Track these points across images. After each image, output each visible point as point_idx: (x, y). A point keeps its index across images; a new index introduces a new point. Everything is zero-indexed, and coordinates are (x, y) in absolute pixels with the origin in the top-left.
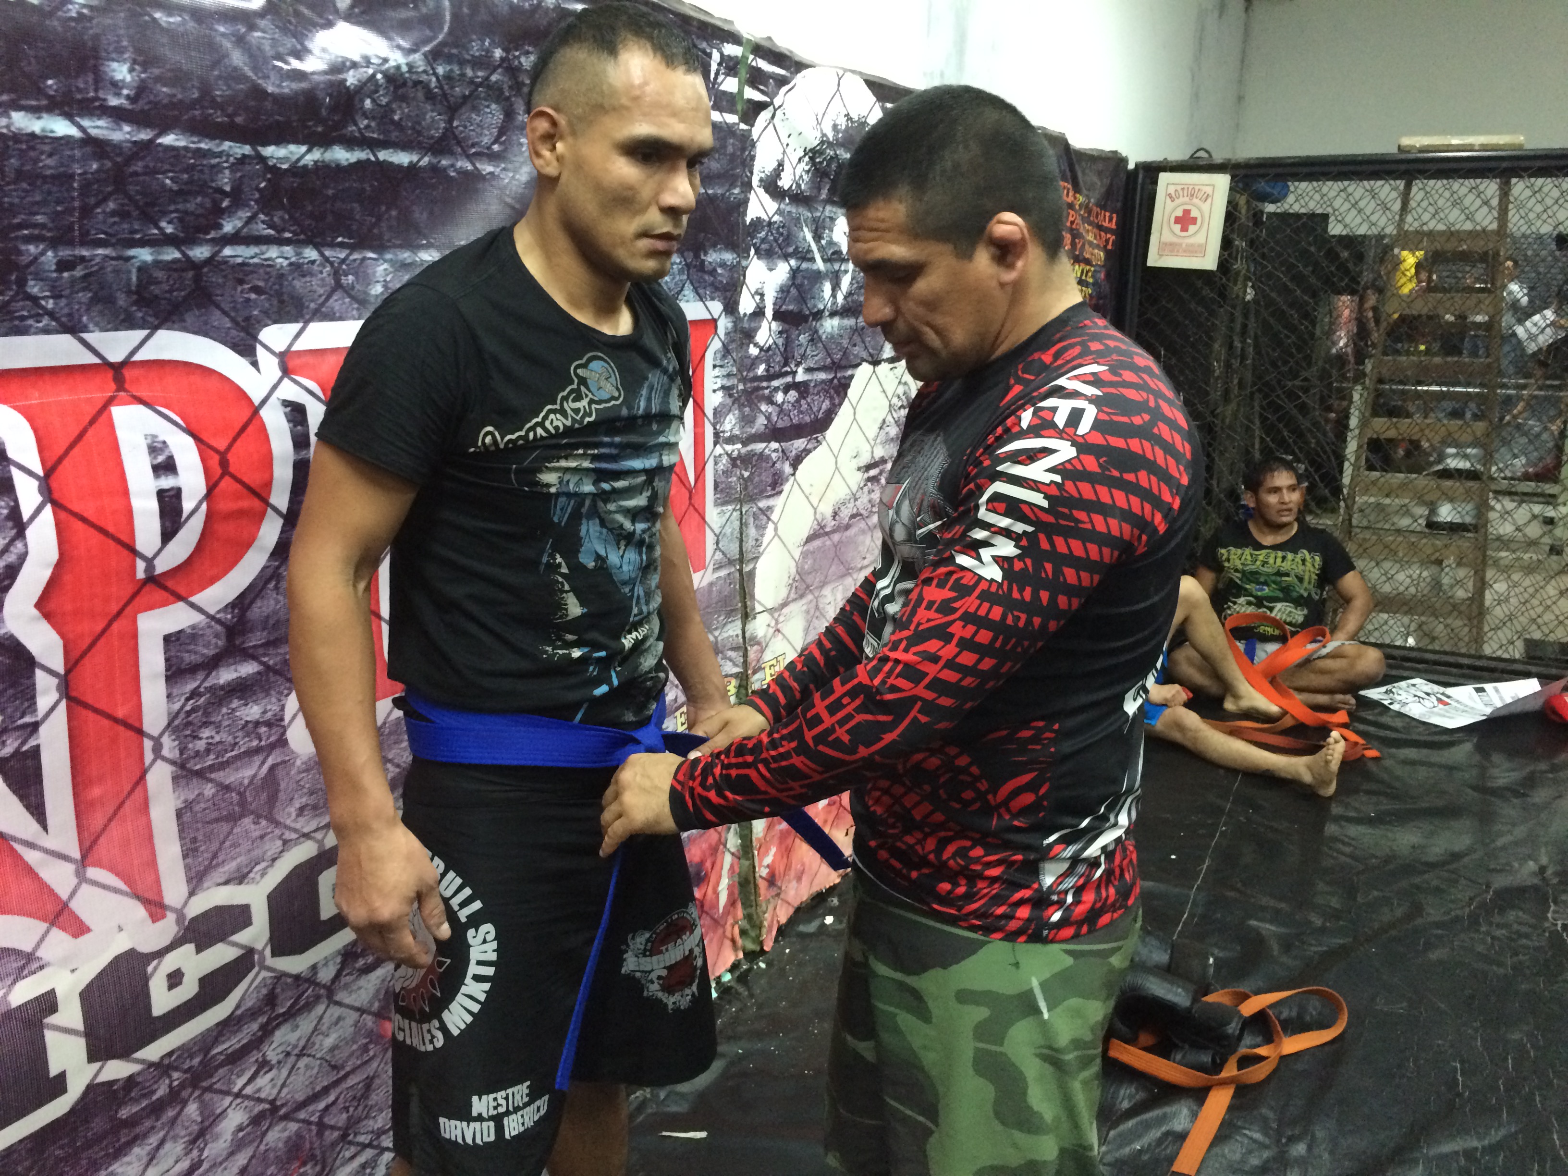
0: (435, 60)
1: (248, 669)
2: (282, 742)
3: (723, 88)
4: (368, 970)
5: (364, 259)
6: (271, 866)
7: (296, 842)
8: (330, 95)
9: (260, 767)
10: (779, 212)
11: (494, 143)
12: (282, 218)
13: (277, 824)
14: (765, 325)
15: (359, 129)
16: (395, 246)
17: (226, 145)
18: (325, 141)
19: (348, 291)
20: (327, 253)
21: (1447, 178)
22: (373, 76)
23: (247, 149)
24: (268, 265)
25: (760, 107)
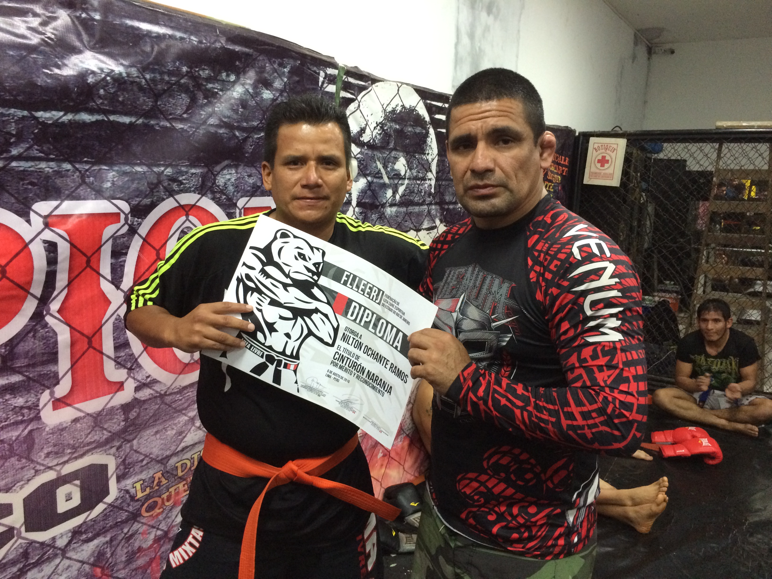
0: (144, 71)
1: (16, 378)
2: (38, 418)
3: (326, 90)
4: (88, 540)
5: (100, 169)
6: (27, 483)
7: (44, 471)
8: (78, 87)
9: (23, 431)
10: (361, 153)
11: (184, 113)
12: (49, 148)
13: (32, 461)
14: (351, 209)
15: (97, 105)
16: (120, 164)
17: (12, 111)
18: (76, 110)
19: (90, 185)
20: (77, 166)
21: (741, 142)
22: (105, 78)
23: (25, 113)
24: (41, 171)
25: (350, 101)
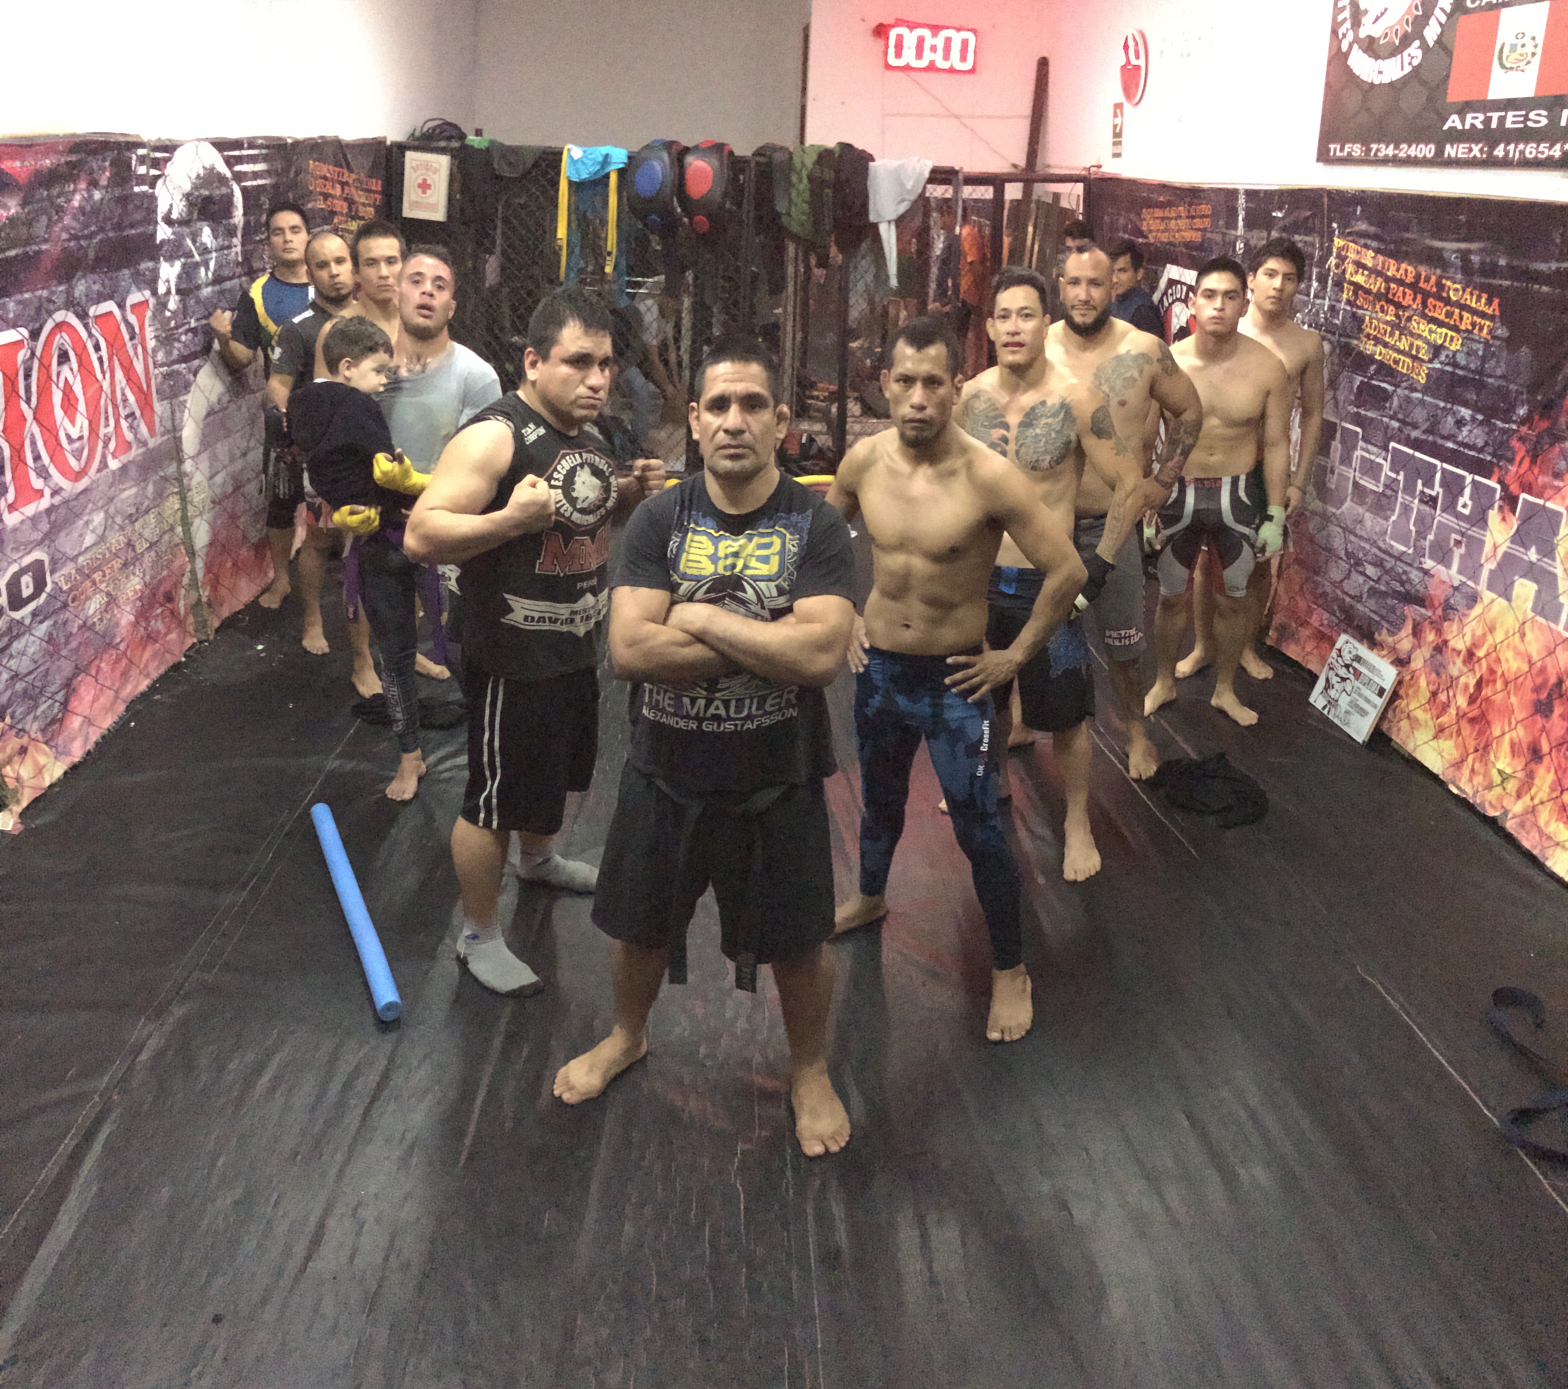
3: (138, 173)
4: (41, 622)
10: (174, 233)
14: (172, 298)
25: (157, 178)
